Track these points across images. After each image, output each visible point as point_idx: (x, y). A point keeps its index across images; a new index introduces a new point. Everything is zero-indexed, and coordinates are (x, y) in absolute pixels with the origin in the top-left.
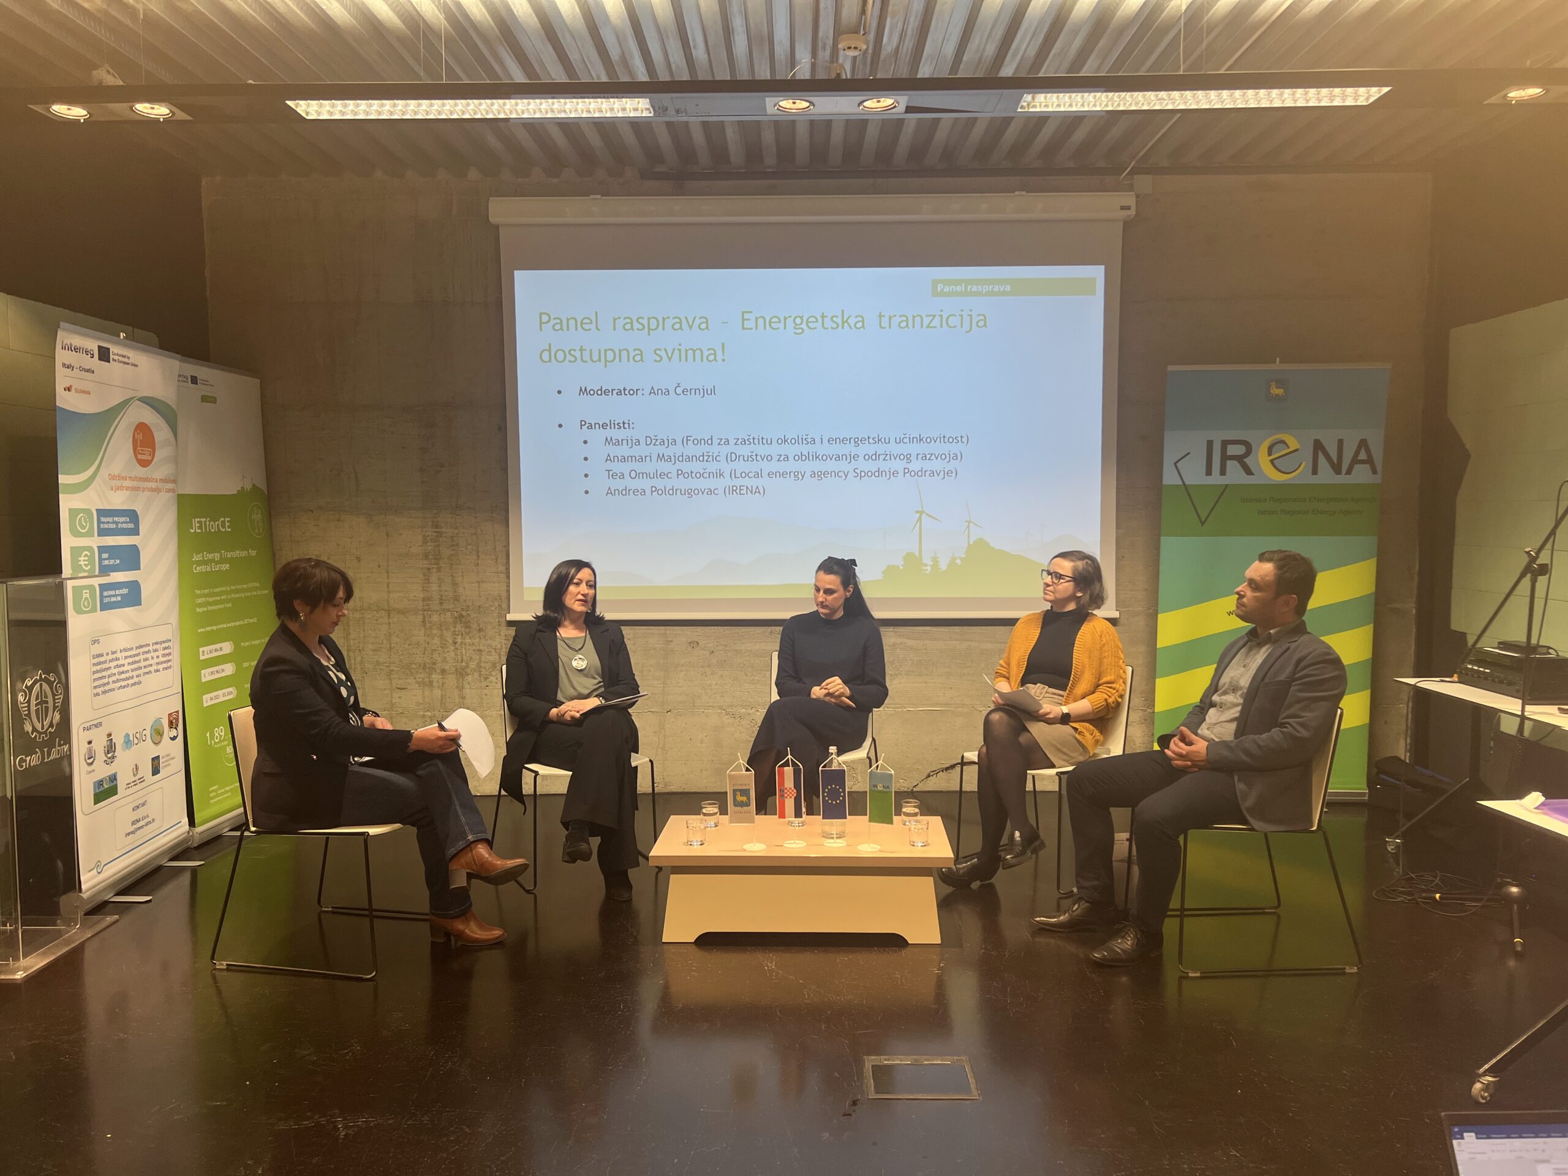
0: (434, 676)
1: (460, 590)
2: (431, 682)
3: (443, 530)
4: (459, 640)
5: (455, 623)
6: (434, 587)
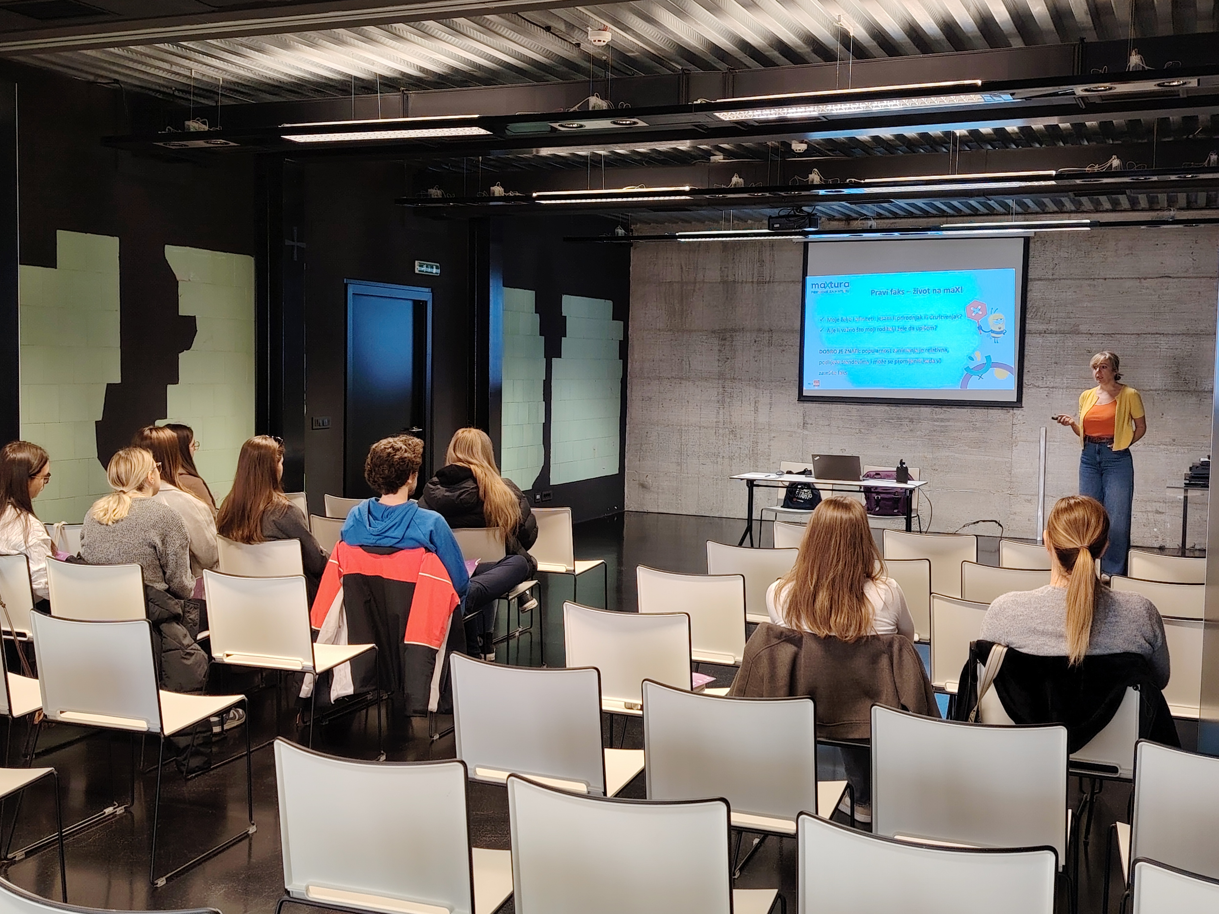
0: (719, 459)
1: (733, 418)
2: (717, 462)
3: (727, 389)
4: (731, 442)
5: (730, 434)
6: (721, 416)
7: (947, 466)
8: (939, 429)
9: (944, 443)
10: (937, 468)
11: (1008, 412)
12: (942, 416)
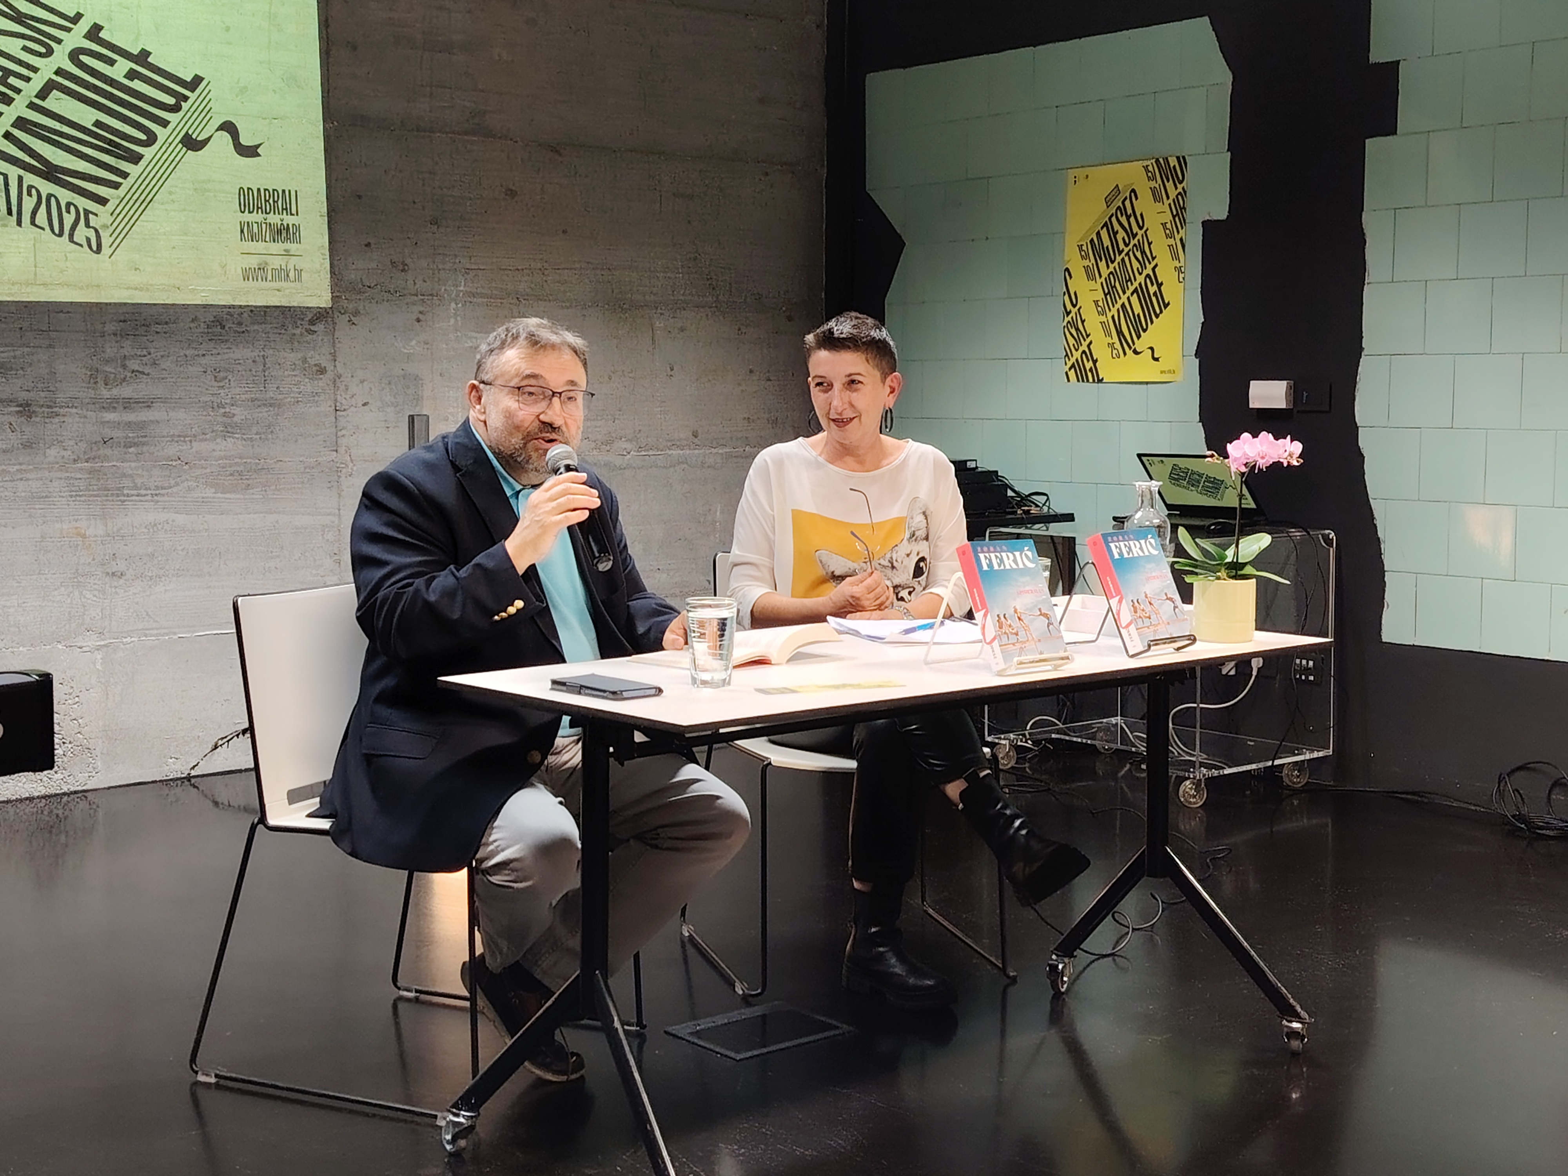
7: (152, 556)
8: (117, 434)
9: (139, 481)
10: (121, 566)
11: (322, 371)
12: (126, 391)
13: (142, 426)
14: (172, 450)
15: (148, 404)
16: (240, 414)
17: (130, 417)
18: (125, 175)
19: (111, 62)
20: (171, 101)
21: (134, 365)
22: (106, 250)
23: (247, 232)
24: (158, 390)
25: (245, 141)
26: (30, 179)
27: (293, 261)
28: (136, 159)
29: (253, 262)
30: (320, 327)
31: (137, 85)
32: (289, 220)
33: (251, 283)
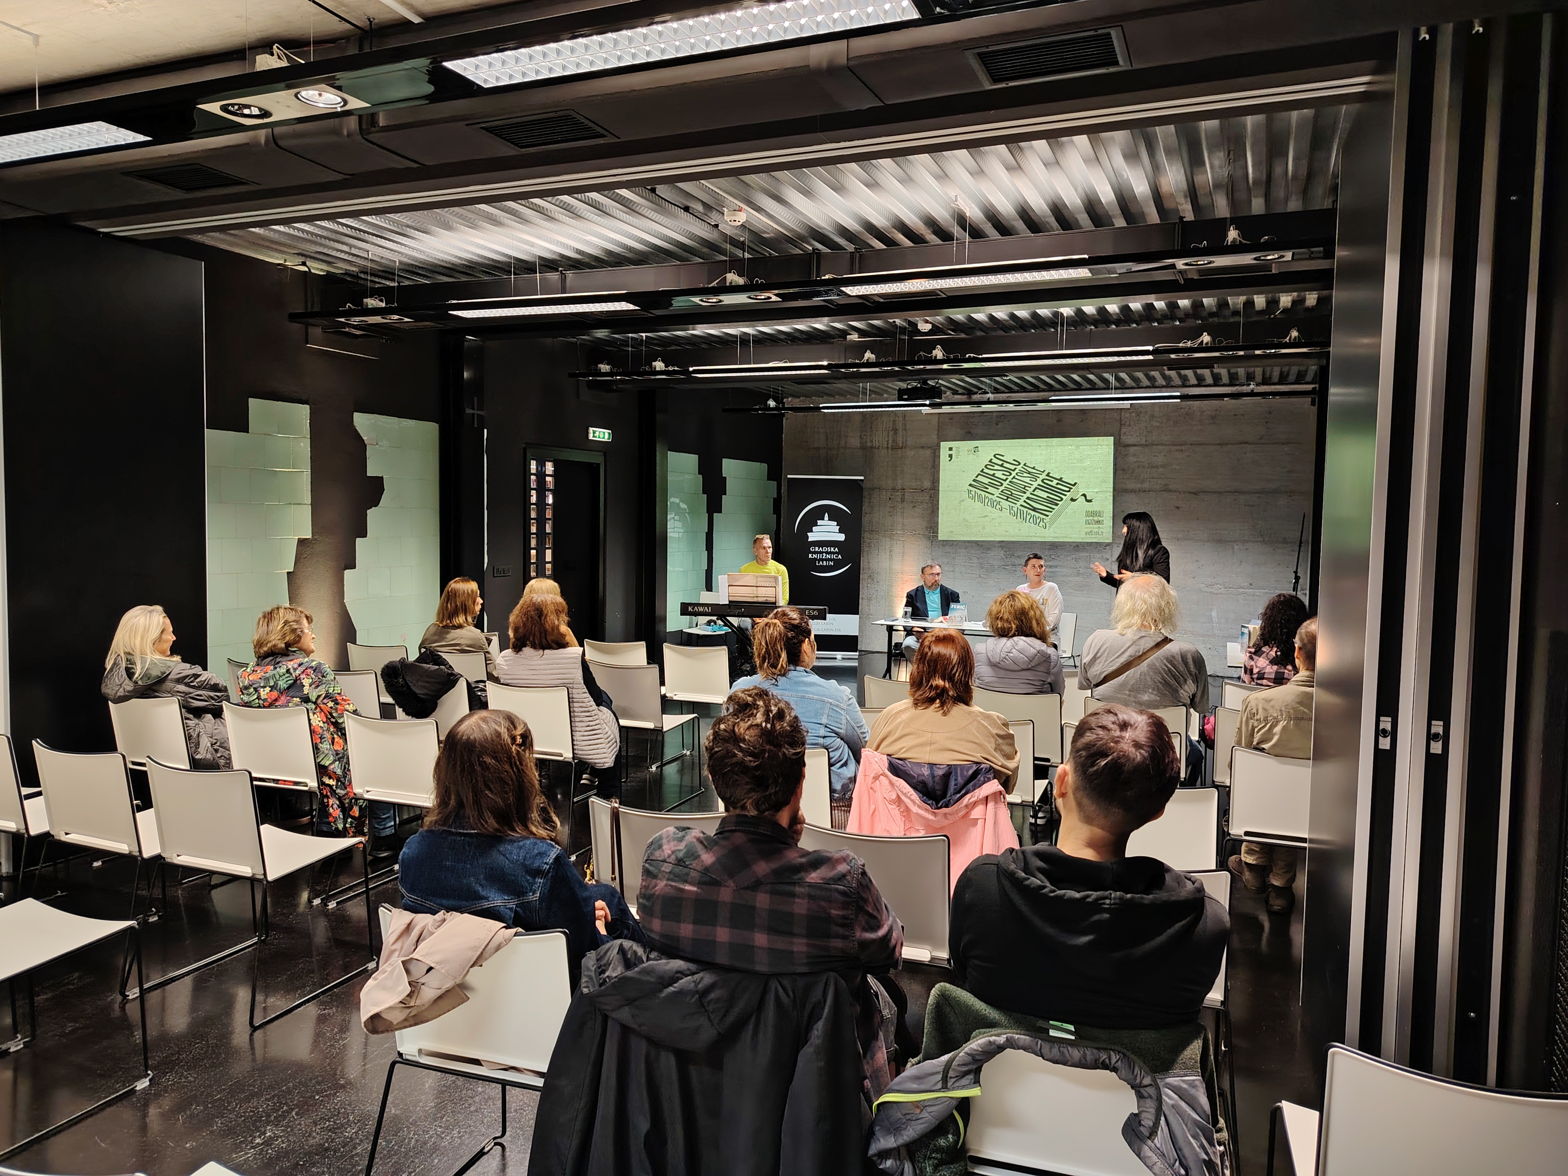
11: (1108, 560)
12: (1050, 563)
13: (1054, 572)
14: (1062, 579)
15: (1056, 567)
16: (1082, 570)
17: (1051, 570)
18: (1054, 509)
19: (1052, 481)
20: (1068, 489)
21: (1052, 557)
22: (1047, 528)
23: (1088, 523)
24: (1059, 563)
25: (1088, 498)
26: (1030, 511)
27: (1101, 530)
28: (1057, 505)
29: (1089, 530)
30: (1108, 548)
31: (1059, 486)
32: (1100, 519)
33: (1088, 536)
